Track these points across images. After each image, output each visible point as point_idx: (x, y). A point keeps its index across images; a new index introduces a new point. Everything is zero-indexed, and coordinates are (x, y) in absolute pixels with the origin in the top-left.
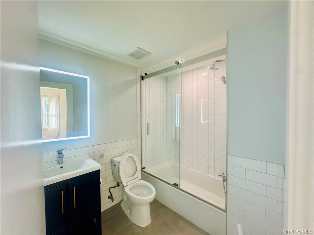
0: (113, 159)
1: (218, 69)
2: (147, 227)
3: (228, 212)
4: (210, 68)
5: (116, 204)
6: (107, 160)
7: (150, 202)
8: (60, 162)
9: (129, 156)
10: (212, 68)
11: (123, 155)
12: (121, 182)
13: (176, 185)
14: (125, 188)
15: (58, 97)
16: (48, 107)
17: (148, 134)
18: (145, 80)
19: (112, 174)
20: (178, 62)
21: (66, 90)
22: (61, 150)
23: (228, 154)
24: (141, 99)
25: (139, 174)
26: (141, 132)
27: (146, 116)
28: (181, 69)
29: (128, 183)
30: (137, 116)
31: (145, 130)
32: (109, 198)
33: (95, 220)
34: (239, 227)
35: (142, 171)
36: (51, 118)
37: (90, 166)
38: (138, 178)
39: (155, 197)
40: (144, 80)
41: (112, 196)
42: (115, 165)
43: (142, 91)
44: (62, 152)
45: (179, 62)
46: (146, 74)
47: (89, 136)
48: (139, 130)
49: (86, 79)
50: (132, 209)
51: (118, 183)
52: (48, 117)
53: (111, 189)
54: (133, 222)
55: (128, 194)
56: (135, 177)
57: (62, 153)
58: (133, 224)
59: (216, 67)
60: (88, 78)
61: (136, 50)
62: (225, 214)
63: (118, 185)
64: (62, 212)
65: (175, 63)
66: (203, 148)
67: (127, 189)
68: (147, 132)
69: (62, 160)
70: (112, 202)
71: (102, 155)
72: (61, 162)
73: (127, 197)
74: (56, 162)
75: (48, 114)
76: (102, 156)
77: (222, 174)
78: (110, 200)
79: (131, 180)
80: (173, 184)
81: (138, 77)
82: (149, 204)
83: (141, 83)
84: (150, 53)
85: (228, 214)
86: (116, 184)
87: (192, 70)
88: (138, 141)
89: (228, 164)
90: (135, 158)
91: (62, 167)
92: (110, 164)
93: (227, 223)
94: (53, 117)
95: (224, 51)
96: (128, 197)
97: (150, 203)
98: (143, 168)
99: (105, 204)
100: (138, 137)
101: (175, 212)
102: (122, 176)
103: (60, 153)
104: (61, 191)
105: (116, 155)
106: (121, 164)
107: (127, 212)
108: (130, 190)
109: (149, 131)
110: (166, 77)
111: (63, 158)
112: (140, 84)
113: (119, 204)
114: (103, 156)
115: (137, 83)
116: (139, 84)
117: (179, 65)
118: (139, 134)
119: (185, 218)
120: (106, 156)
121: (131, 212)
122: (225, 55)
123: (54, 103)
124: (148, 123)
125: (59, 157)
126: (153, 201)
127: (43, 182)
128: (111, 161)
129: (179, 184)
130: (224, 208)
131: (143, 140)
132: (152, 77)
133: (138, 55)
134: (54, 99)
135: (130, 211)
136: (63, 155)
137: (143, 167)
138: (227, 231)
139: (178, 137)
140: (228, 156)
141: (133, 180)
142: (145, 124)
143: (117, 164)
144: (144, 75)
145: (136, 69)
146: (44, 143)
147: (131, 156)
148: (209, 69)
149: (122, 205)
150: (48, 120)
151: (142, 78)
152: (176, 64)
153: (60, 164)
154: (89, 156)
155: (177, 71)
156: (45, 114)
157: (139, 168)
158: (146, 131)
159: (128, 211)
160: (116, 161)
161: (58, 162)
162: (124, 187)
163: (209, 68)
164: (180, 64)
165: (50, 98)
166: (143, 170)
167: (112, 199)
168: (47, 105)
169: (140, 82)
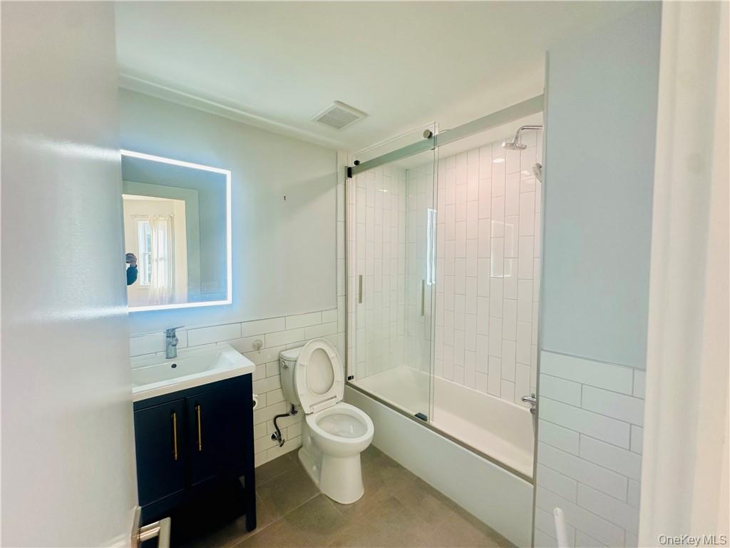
0: (282, 353)
1: (526, 146)
2: (354, 504)
3: (537, 482)
4: (507, 144)
5: (289, 453)
6: (269, 355)
7: (362, 450)
8: (170, 356)
9: (317, 347)
10: (513, 146)
11: (304, 346)
12: (300, 405)
13: (421, 418)
14: (308, 418)
15: (170, 219)
16: (149, 242)
17: (360, 301)
18: (356, 178)
19: (280, 387)
20: (431, 134)
21: (184, 202)
22: (173, 329)
23: (543, 350)
24: (345, 222)
25: (339, 389)
26: (346, 296)
27: (356, 259)
28: (437, 149)
29: (314, 407)
30: (336, 259)
31: (354, 294)
32: (273, 437)
33: (242, 479)
34: (557, 515)
35: (347, 383)
36: (155, 263)
37: (230, 365)
38: (335, 397)
39: (373, 441)
40: (354, 177)
41: (280, 435)
42: (286, 367)
43: (348, 202)
44: (174, 333)
45: (433, 132)
46: (357, 163)
47: (229, 301)
48: (341, 291)
49: (224, 177)
50: (321, 463)
51: (293, 407)
52: (149, 263)
53: (278, 418)
54: (323, 491)
55: (314, 432)
56: (330, 394)
57: (174, 336)
58: (323, 497)
59: (523, 141)
60: (228, 173)
61: (333, 107)
62: (532, 486)
63: (294, 411)
64: (174, 458)
65: (424, 134)
66: (489, 336)
67: (310, 421)
68: (358, 296)
69: (175, 350)
70: (281, 446)
71: (258, 344)
72: (173, 355)
73: (312, 438)
74: (163, 354)
75: (149, 256)
76: (258, 347)
77: (530, 398)
78: (276, 442)
79: (322, 402)
80: (416, 415)
81: (339, 170)
82: (359, 456)
83: (345, 185)
84: (365, 115)
85: (537, 486)
86: (287, 410)
87: (467, 152)
88: (337, 315)
89: (541, 371)
90: (331, 354)
91: (174, 366)
92: (276, 364)
93: (536, 508)
94: (160, 263)
95: (538, 104)
96: (315, 440)
97: (361, 453)
98: (350, 378)
99: (265, 451)
100: (339, 308)
101: (420, 479)
102: (301, 390)
103: (171, 334)
104: (172, 413)
105: (288, 346)
106: (300, 365)
107: (311, 470)
108: (318, 423)
109: (363, 295)
110: (407, 170)
111: (177, 347)
112: (343, 186)
113: (295, 453)
114: (261, 345)
115: (337, 183)
116: (341, 187)
117: (432, 140)
118: (341, 300)
119: (440, 493)
120: (267, 347)
121: (319, 469)
122: (542, 113)
123: (161, 233)
124: (361, 277)
125: (168, 344)
126: (368, 448)
127: (131, 393)
128: (277, 358)
129: (428, 416)
130: (530, 474)
131: (349, 315)
132: (372, 170)
133: (337, 118)
134: (163, 224)
135: (317, 467)
136: (177, 340)
137: (349, 376)
138: (536, 526)
139: (427, 310)
140: (542, 352)
141: (326, 403)
142: (354, 279)
143: (290, 365)
144: (352, 165)
145: (334, 152)
146: (131, 314)
147: (322, 350)
148: (504, 147)
149: (301, 455)
150: (150, 269)
151: (350, 173)
152: (426, 139)
153: (171, 358)
154: (230, 344)
155: (428, 155)
156: (145, 254)
157: (340, 377)
158: (356, 294)
159: (315, 468)
160: (289, 358)
161: (167, 355)
162: (305, 415)
163: (504, 144)
164: (436, 137)
165: (154, 220)
166: (350, 381)
167: (280, 440)
168: (146, 237)
169: (343, 183)
